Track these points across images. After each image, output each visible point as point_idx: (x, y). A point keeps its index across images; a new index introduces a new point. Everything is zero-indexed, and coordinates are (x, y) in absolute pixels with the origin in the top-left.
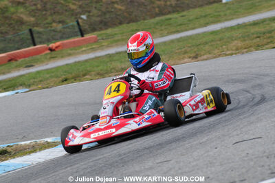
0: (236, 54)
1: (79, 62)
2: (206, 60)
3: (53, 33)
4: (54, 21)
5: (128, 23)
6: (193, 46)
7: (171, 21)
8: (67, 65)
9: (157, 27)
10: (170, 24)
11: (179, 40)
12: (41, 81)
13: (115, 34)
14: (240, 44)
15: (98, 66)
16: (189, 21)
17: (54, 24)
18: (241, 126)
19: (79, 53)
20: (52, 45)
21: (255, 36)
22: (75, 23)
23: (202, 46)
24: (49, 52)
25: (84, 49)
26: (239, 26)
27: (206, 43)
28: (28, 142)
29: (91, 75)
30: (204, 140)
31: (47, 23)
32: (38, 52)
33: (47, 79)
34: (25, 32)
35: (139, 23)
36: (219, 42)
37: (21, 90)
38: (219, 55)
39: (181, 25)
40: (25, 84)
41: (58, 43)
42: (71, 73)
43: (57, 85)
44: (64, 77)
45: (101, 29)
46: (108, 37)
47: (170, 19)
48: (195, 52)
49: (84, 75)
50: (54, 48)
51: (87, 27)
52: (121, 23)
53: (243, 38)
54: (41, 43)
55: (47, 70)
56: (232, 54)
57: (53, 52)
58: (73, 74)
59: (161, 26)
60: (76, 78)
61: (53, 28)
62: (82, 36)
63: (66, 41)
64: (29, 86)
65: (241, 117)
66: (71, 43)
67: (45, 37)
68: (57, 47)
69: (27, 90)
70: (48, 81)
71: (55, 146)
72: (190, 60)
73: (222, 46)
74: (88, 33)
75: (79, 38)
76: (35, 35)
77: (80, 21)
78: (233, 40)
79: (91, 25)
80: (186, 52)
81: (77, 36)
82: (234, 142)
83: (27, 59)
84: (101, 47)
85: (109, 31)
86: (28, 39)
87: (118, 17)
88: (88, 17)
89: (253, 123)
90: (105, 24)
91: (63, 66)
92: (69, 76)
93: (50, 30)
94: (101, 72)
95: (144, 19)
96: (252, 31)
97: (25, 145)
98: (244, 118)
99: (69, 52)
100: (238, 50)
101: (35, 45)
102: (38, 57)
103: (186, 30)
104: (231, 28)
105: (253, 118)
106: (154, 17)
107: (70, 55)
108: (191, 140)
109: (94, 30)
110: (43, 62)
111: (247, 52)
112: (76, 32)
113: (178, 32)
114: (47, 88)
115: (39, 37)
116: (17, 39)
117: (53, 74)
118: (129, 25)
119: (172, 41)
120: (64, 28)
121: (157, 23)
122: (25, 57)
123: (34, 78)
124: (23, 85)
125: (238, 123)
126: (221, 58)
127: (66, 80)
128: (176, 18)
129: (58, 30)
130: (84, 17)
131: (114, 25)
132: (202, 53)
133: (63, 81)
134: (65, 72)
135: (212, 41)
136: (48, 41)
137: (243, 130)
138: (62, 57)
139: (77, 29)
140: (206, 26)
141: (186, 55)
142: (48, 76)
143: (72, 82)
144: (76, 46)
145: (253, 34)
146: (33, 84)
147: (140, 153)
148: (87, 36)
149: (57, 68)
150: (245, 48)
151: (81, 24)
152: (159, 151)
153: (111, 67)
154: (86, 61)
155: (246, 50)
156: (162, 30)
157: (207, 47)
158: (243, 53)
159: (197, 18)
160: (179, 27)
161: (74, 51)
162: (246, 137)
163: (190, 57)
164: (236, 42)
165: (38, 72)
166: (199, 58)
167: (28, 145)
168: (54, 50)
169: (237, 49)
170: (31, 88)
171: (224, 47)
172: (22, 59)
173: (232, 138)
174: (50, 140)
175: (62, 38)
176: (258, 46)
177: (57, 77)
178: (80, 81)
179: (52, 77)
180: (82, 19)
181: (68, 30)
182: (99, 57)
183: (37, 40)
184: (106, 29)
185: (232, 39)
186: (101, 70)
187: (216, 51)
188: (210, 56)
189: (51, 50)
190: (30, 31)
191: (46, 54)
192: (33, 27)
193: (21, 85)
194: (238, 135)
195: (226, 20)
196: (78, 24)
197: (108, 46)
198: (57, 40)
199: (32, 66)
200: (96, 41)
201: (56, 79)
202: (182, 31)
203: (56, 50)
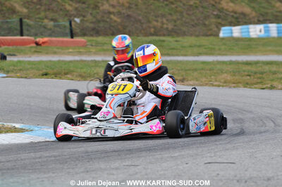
0: (223, 86)
1: (63, 61)
3: (42, 29)
4: (46, 18)
6: (182, 70)
7: (165, 44)
8: (50, 61)
10: (162, 46)
12: (20, 70)
13: (105, 43)
14: (229, 78)
15: (81, 68)
16: (183, 47)
17: (46, 21)
18: (216, 150)
19: (64, 54)
20: (39, 40)
21: (246, 73)
22: (68, 24)
23: (190, 72)
24: (34, 45)
25: (71, 50)
26: (231, 63)
27: (196, 70)
29: (73, 76)
30: (176, 155)
31: (39, 18)
32: (24, 43)
33: (28, 69)
34: (14, 20)
36: (208, 72)
38: (206, 84)
39: (173, 49)
40: (3, 69)
41: (46, 39)
42: (53, 69)
43: (37, 77)
44: (44, 71)
45: (92, 35)
46: (97, 44)
47: (164, 41)
48: (182, 76)
49: (66, 74)
50: (41, 42)
51: (78, 31)
53: (234, 73)
54: (28, 35)
55: (29, 62)
56: (219, 86)
57: (39, 47)
58: (55, 71)
60: (57, 75)
61: (44, 24)
62: (72, 37)
63: (54, 39)
64: (8, 72)
65: (217, 143)
66: (58, 41)
67: (33, 31)
68: (43, 43)
69: (4, 75)
70: (28, 72)
71: (22, 132)
73: (210, 76)
74: (78, 36)
75: (68, 39)
76: (24, 27)
77: (73, 23)
78: (222, 73)
79: (83, 29)
81: (66, 36)
82: (206, 162)
83: (11, 47)
84: (89, 53)
85: (100, 39)
86: (16, 29)
87: (112, 28)
88: (81, 21)
89: (228, 150)
90: (97, 32)
91: (46, 61)
92: (49, 71)
93: (41, 25)
94: (84, 75)
96: (244, 68)
99: (55, 50)
100: (226, 84)
101: (22, 35)
102: (22, 48)
103: (178, 55)
104: (224, 63)
105: (229, 146)
107: (55, 53)
108: (162, 153)
109: (84, 35)
110: (26, 54)
111: (234, 87)
112: (67, 33)
113: (168, 55)
114: (26, 78)
115: (28, 30)
116: (5, 26)
117: (34, 66)
120: (55, 26)
122: (10, 45)
123: (14, 66)
126: (207, 87)
127: (46, 74)
128: (170, 42)
129: (49, 27)
130: (77, 20)
131: (106, 34)
132: (190, 79)
133: (43, 75)
134: (48, 67)
135: (202, 69)
136: (36, 35)
137: (218, 153)
138: (47, 53)
140: (198, 56)
142: (29, 67)
143: (52, 78)
144: (64, 45)
145: (244, 71)
146: (12, 72)
147: (108, 154)
148: (76, 39)
149: (40, 62)
150: (234, 83)
151: (73, 26)
152: (128, 156)
153: (95, 71)
154: (71, 62)
155: (234, 85)
157: (195, 74)
158: (230, 87)
159: (190, 46)
160: (170, 51)
161: (60, 50)
162: (219, 160)
164: (226, 75)
165: (20, 62)
166: (186, 83)
168: (40, 45)
169: (225, 82)
170: (9, 75)
171: (213, 77)
172: (6, 47)
173: (205, 159)
174: (17, 126)
175: (50, 35)
176: (247, 84)
177: (38, 70)
178: (60, 78)
179: (32, 68)
180: (75, 21)
181: (58, 29)
182: (85, 61)
183: (25, 32)
185: (222, 71)
186: (84, 73)
187: (204, 79)
188: (197, 82)
189: (37, 44)
190: (21, 20)
191: (31, 47)
192: (25, 18)
194: (211, 157)
195: (219, 54)
196: (71, 25)
197: (95, 53)
198: (45, 36)
199: (14, 55)
200: (84, 45)
201: (36, 72)
202: (173, 55)
203: (43, 45)
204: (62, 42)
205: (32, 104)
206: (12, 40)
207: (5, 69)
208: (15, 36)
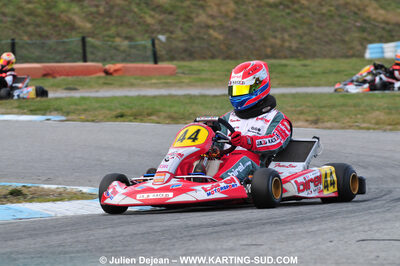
0: (374, 130)
1: (144, 96)
3: (113, 52)
4: (119, 35)
7: (287, 69)
8: (126, 97)
10: (284, 73)
12: (85, 110)
13: (203, 70)
14: (383, 117)
15: (170, 107)
16: (314, 74)
17: (118, 40)
19: (145, 86)
20: (110, 67)
24: (103, 74)
25: (154, 81)
26: (384, 95)
29: (159, 117)
31: (108, 36)
32: (88, 72)
33: (95, 109)
37: (55, 117)
38: (350, 127)
39: (299, 77)
40: (61, 110)
41: (119, 66)
42: (131, 108)
43: (108, 120)
44: (119, 111)
46: (192, 71)
48: (316, 115)
49: (149, 115)
50: (112, 70)
51: (163, 52)
52: (213, 57)
53: (390, 110)
54: (93, 61)
55: (97, 98)
56: (368, 128)
57: (109, 77)
58: (134, 110)
60: (137, 116)
61: (115, 44)
62: (156, 62)
63: (129, 65)
64: (68, 113)
66: (136, 69)
67: (100, 54)
68: (116, 71)
69: (63, 118)
70: (97, 113)
71: (93, 199)
72: (307, 124)
73: (356, 115)
74: (163, 61)
75: (150, 65)
77: (156, 42)
78: (373, 110)
79: (170, 51)
81: (148, 61)
83: (70, 78)
84: (180, 84)
85: (195, 64)
86: (77, 53)
88: (168, 39)
90: (190, 55)
91: (120, 97)
92: (126, 111)
93: (110, 46)
99: (133, 81)
100: (379, 125)
101: (85, 60)
102: (86, 78)
107: (132, 85)
109: (172, 59)
110: (91, 87)
111: (390, 130)
112: (148, 57)
113: (293, 84)
114: (93, 121)
115: (92, 53)
116: (61, 49)
117: (104, 105)
120: (130, 47)
122: (68, 75)
123: (76, 105)
124: (58, 110)
126: (352, 130)
127: (122, 116)
128: (294, 66)
129: (122, 49)
130: (162, 38)
132: (326, 119)
133: (117, 117)
134: (123, 105)
136: (104, 60)
138: (121, 86)
139: (149, 53)
142: (97, 105)
143: (131, 121)
144: (145, 75)
146: (73, 112)
148: (161, 65)
149: (113, 99)
150: (390, 125)
151: (157, 46)
154: (155, 97)
155: (389, 127)
158: (385, 131)
159: (324, 73)
161: (139, 81)
163: (307, 121)
165: (83, 98)
166: (321, 124)
167: (53, 191)
168: (111, 74)
170: (70, 117)
171: (359, 117)
172: (63, 77)
174: (85, 190)
175: (124, 60)
177: (110, 109)
178: (142, 121)
179: (102, 108)
180: (159, 40)
181: (136, 52)
182: (176, 96)
183: (89, 56)
184: (190, 60)
185: (373, 108)
186: (176, 113)
187: (346, 120)
188: (336, 124)
189: (107, 72)
190: (83, 40)
191: (99, 77)
196: (153, 45)
198: (118, 62)
199: (75, 89)
200: (173, 74)
201: (108, 112)
203: (115, 75)
204: (142, 69)
205: (104, 158)
206: (71, 67)
207: (64, 110)
208: (75, 62)
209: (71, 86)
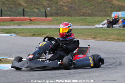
0: (112, 41)
1: (42, 28)
2: (99, 40)
3: (33, 13)
4: (35, 8)
5: (68, 16)
6: (94, 33)
7: (87, 20)
8: (36, 28)
9: (80, 21)
10: (86, 21)
11: (88, 29)
12: (23, 33)
13: (61, 20)
15: (50, 32)
16: (95, 22)
17: (35, 9)
19: (43, 25)
20: (32, 18)
22: (44, 11)
23: (98, 34)
24: (29, 21)
25: (45, 23)
27: (100, 33)
28: (11, 58)
29: (46, 35)
30: (90, 75)
31: (32, 8)
32: (25, 20)
33: (26, 33)
34: (21, 9)
35: (72, 17)
36: (106, 34)
37: (13, 35)
38: (105, 40)
39: (91, 22)
40: (15, 32)
41: (34, 18)
42: (37, 33)
43: (30, 36)
44: (34, 33)
45: (55, 16)
46: (58, 20)
47: (86, 19)
48: (95, 36)
49: (43, 35)
50: (32, 19)
51: (49, 14)
52: (64, 15)
53: (117, 35)
54: (27, 16)
55: (27, 29)
56: (111, 41)
57: (31, 22)
58: (38, 33)
59: (82, 21)
60: (39, 35)
61: (34, 11)
62: (46, 17)
63: (38, 18)
64: (17, 34)
65: (109, 69)
66: (40, 19)
67: (29, 14)
68: (34, 20)
69: (16, 35)
70: (26, 34)
72: (91, 39)
73: (107, 36)
74: (49, 16)
75: (44, 18)
76: (25, 12)
77: (46, 10)
78: (112, 35)
79: (51, 13)
80: (90, 35)
81: (44, 16)
83: (19, 22)
84: (53, 24)
85: (58, 18)
86: (21, 13)
87: (64, 13)
88: (50, 9)
89: (113, 73)
90: (57, 14)
91: (34, 28)
92: (36, 33)
93: (32, 11)
95: (75, 16)
97: (10, 59)
98: (110, 70)
100: (114, 40)
101: (24, 16)
102: (24, 22)
105: (114, 71)
106: (80, 16)
107: (38, 24)
108: (84, 74)
109: (51, 16)
110: (26, 24)
112: (44, 15)
113: (89, 25)
114: (25, 36)
115: (27, 13)
116: (17, 12)
118: (68, 17)
119: (85, 29)
120: (39, 12)
121: (81, 19)
122: (18, 20)
123: (20, 31)
124: (14, 33)
125: (107, 72)
126: (106, 41)
128: (90, 19)
129: (36, 12)
130: (49, 9)
131: (61, 15)
132: (98, 37)
133: (33, 35)
134: (35, 31)
135: (103, 33)
136: (30, 16)
137: (108, 75)
138: (35, 24)
139: (44, 14)
141: (90, 36)
142: (27, 31)
143: (37, 37)
144: (42, 21)
145: (122, 34)
146: (19, 33)
148: (48, 18)
149: (32, 29)
150: (117, 39)
151: (47, 12)
153: (56, 34)
154: (45, 29)
155: (117, 40)
156: (82, 23)
157: (100, 35)
158: (116, 41)
159: (99, 21)
163: (92, 38)
164: (114, 36)
165: (23, 29)
166: (96, 39)
167: (11, 60)
169: (113, 39)
170: (18, 35)
171: (108, 37)
172: (17, 21)
173: (103, 78)
175: (36, 16)
176: (123, 40)
177: (31, 33)
178: (40, 37)
179: (28, 32)
180: (47, 9)
181: (40, 13)
182: (51, 28)
184: (57, 16)
186: (51, 34)
187: (104, 38)
188: (101, 39)
189: (31, 20)
190: (24, 10)
191: (28, 21)
192: (25, 8)
193: (14, 32)
194: (105, 77)
196: (45, 11)
197: (56, 24)
198: (34, 16)
200: (51, 21)
202: (91, 25)
203: (33, 21)
204: (42, 19)
205: (28, 49)
206: (19, 18)
207: (16, 32)
208: (21, 16)
209: (19, 24)
